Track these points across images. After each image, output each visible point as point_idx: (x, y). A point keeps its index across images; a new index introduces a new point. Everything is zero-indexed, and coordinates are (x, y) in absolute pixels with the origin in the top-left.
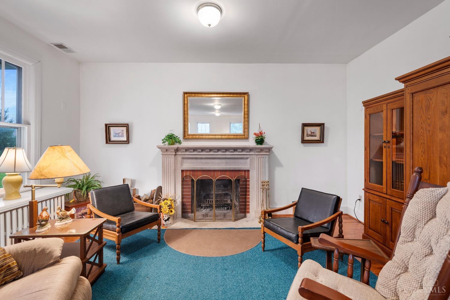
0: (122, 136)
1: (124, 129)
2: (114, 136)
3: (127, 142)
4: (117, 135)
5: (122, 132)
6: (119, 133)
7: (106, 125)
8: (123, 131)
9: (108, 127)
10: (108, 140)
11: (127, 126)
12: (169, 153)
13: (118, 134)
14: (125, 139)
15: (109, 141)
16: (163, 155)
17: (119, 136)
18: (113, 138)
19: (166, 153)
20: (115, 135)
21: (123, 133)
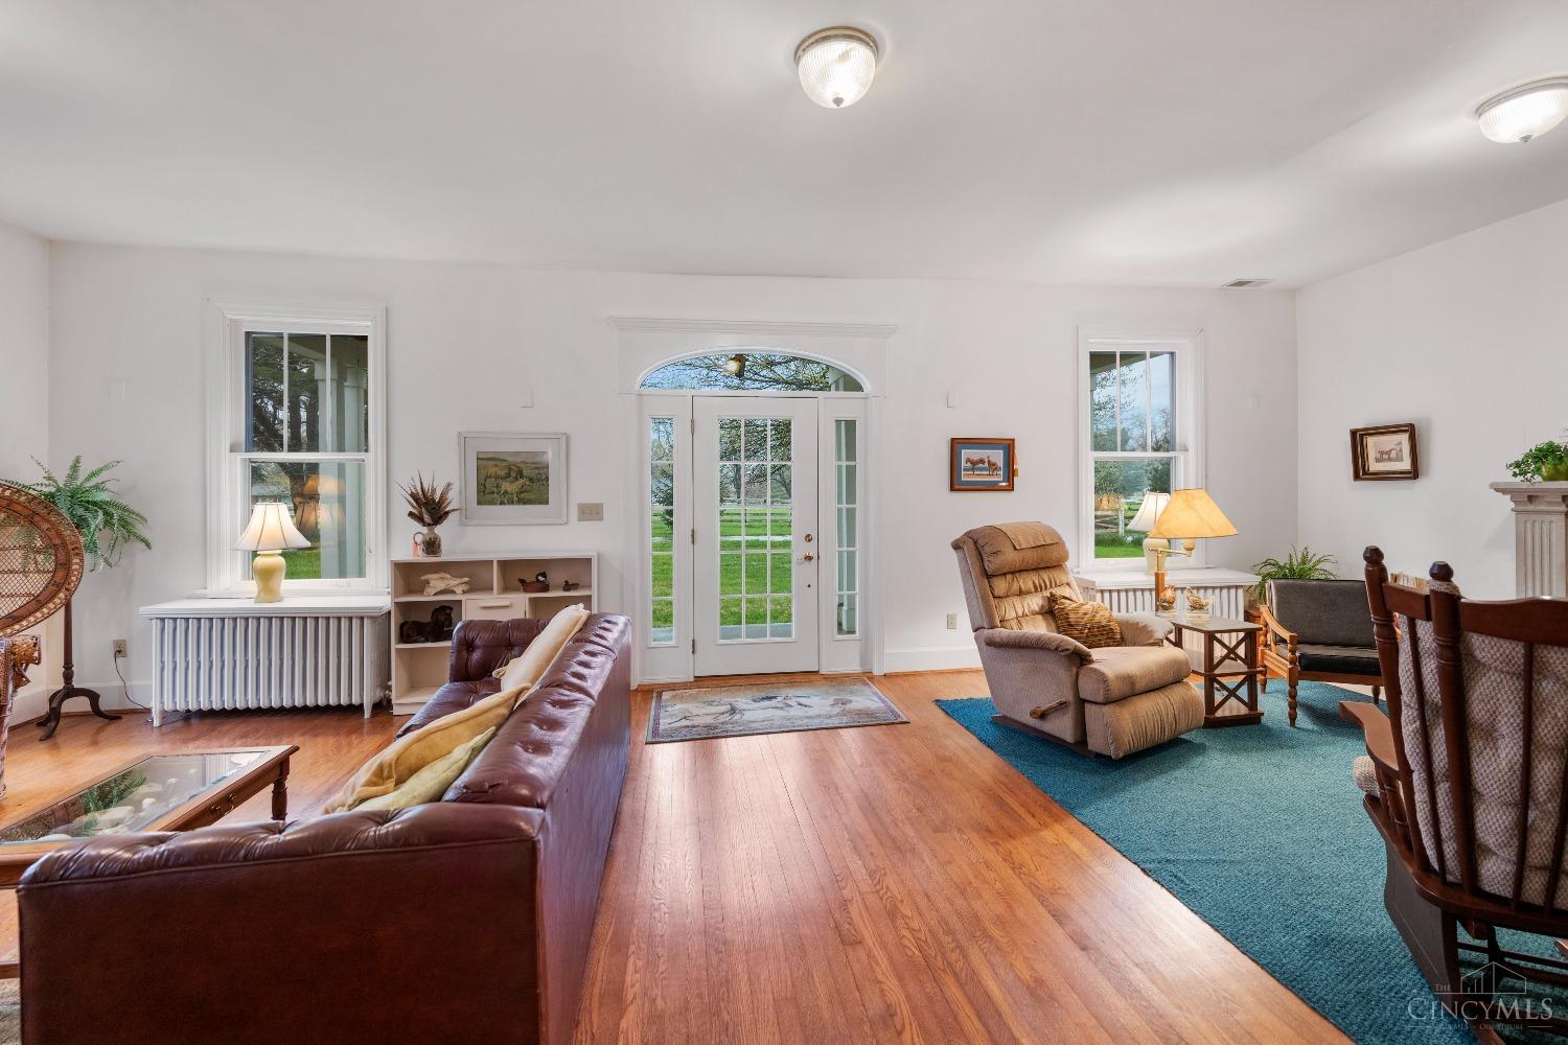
0: (1399, 459)
1: (1404, 438)
2: (1377, 460)
3: (1414, 473)
4: (1385, 456)
5: (1398, 448)
6: (1390, 451)
7: (1354, 433)
8: (1400, 443)
9: (1358, 438)
10: (1361, 472)
11: (1411, 430)
12: (1543, 508)
13: (1386, 453)
14: (1406, 465)
15: (1365, 473)
16: (1517, 512)
17: (1390, 459)
18: (1374, 466)
19: (1531, 507)
20: (1378, 456)
21: (1401, 450)
